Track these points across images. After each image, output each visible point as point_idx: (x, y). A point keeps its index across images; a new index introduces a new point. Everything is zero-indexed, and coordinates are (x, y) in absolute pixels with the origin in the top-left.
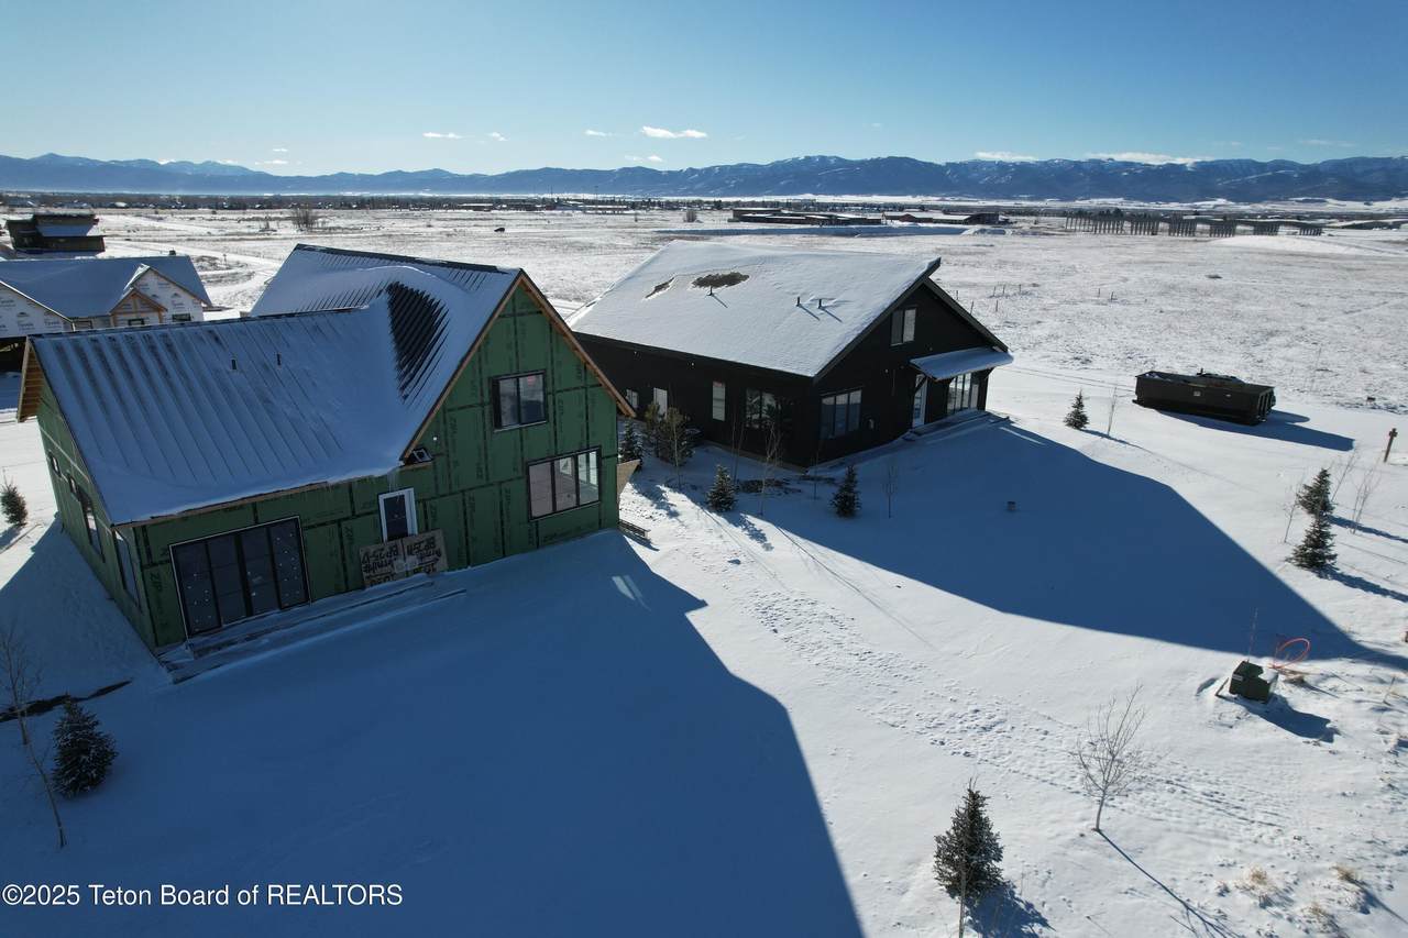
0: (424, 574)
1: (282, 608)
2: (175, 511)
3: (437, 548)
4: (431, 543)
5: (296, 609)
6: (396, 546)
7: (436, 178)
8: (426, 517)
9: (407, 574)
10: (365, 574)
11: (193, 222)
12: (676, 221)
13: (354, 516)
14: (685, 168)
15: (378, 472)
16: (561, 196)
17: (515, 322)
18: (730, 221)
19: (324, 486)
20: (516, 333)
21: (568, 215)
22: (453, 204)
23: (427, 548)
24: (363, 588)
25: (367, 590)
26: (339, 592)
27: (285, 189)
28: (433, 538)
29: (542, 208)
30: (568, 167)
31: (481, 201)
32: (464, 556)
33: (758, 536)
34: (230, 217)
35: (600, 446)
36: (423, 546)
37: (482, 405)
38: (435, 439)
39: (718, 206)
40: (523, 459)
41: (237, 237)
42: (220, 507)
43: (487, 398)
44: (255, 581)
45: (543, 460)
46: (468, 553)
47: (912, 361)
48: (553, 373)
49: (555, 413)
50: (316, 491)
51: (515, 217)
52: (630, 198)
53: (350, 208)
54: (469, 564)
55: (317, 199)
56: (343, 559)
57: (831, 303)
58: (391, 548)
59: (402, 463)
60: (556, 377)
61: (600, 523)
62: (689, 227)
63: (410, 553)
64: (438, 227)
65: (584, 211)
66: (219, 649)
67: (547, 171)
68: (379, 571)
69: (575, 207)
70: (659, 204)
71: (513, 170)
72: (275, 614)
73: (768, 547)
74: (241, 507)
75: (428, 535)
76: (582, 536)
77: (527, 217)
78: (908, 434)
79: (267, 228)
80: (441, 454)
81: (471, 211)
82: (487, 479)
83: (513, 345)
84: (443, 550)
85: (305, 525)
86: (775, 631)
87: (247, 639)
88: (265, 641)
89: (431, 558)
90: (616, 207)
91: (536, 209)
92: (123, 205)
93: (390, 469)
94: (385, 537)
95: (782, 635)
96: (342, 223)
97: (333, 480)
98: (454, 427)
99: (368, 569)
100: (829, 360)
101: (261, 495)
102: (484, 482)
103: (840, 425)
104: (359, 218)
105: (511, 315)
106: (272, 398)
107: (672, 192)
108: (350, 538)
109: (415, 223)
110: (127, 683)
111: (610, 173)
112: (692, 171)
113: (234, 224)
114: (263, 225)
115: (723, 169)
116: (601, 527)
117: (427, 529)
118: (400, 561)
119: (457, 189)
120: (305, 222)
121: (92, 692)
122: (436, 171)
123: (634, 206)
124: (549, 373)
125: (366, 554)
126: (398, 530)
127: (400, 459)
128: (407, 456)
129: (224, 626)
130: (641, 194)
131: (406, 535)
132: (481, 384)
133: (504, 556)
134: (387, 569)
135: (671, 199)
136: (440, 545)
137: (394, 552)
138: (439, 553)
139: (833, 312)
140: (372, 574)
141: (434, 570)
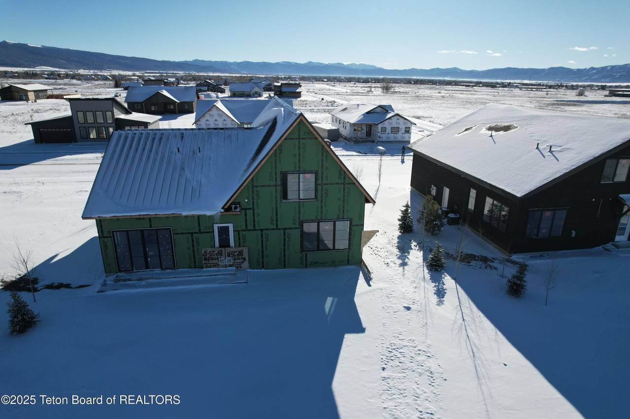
0: (235, 268)
1: (162, 269)
2: (108, 216)
3: (244, 257)
4: (241, 253)
5: (169, 271)
6: (221, 251)
7: (454, 71)
8: (239, 239)
9: (226, 266)
10: (204, 262)
11: (345, 88)
12: (572, 95)
13: (200, 232)
14: (588, 67)
15: (208, 213)
16: (512, 81)
17: (299, 143)
18: (606, 96)
19: (180, 215)
20: (299, 149)
21: (511, 90)
22: (456, 83)
23: (238, 255)
24: (202, 268)
25: (204, 269)
26: (190, 267)
27: (389, 75)
28: (242, 251)
29: (500, 87)
30: (520, 67)
31: (471, 82)
32: (260, 263)
33: (440, 293)
34: (359, 86)
35: (352, 219)
36: (236, 254)
37: (276, 186)
38: (246, 200)
39: (603, 88)
40: (299, 218)
41: (355, 94)
42: (129, 217)
43: (279, 183)
44: (151, 253)
45: (313, 221)
46: (263, 263)
47: (621, 196)
48: (322, 174)
49: (322, 196)
50: (177, 217)
51: (483, 90)
52: (551, 83)
53: (411, 83)
54: (263, 268)
55: (399, 79)
56: (194, 251)
57: (559, 149)
58: (219, 252)
59: (223, 210)
60: (324, 175)
61: (348, 261)
62: (577, 98)
63: (229, 256)
64: (443, 93)
65: (521, 89)
66: (125, 281)
67: (509, 69)
68: (211, 261)
69: (517, 87)
70: (566, 86)
71: (491, 68)
72: (158, 271)
73: (440, 303)
74: (143, 218)
75: (240, 249)
76: (336, 266)
77: (490, 91)
78: (609, 246)
79: (370, 91)
80: (250, 209)
81: (464, 87)
82: (277, 226)
83: (297, 155)
84: (247, 258)
85: (174, 232)
86: (384, 369)
87: (138, 280)
88: (144, 283)
89: (240, 261)
90: (539, 87)
91: (496, 87)
92: (326, 80)
93: (215, 212)
94: (217, 244)
95: (384, 374)
96: (402, 90)
97: (184, 213)
98: (258, 195)
99: (205, 259)
100: (536, 187)
101: (148, 215)
102: (275, 227)
103: (544, 231)
104: (411, 88)
105: (297, 139)
106: (186, 169)
107: (577, 80)
108: (198, 243)
109: (434, 91)
110: (90, 285)
111: (543, 70)
112: (593, 69)
113: (360, 88)
114: (369, 89)
115: (613, 67)
116: (348, 263)
117: (240, 246)
118: (223, 258)
119: (463, 77)
120: (386, 89)
121: (76, 286)
122: (454, 68)
123: (550, 87)
124: (320, 173)
125: (206, 252)
126: (224, 243)
127: (222, 208)
128: (226, 207)
129: (134, 271)
130: (558, 81)
131: (229, 246)
132: (276, 174)
133: (285, 267)
134: (216, 261)
135: (574, 84)
136: (246, 255)
137: (220, 253)
138: (244, 259)
139: (557, 155)
140: (207, 262)
141: (241, 267)
